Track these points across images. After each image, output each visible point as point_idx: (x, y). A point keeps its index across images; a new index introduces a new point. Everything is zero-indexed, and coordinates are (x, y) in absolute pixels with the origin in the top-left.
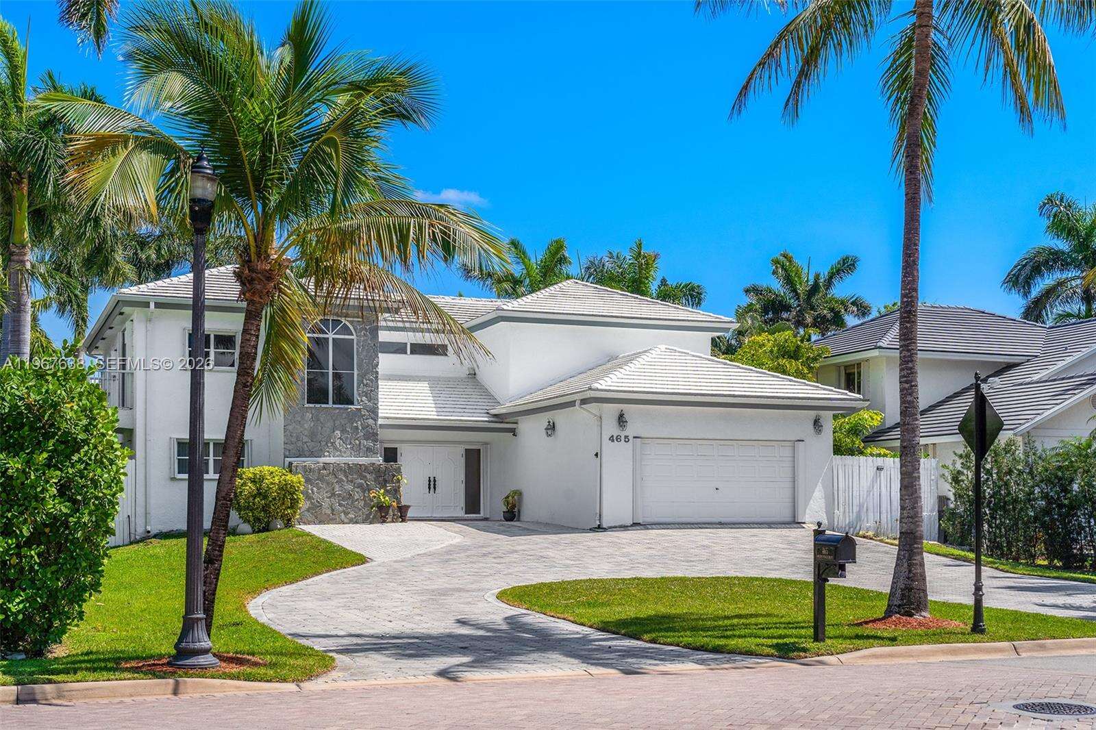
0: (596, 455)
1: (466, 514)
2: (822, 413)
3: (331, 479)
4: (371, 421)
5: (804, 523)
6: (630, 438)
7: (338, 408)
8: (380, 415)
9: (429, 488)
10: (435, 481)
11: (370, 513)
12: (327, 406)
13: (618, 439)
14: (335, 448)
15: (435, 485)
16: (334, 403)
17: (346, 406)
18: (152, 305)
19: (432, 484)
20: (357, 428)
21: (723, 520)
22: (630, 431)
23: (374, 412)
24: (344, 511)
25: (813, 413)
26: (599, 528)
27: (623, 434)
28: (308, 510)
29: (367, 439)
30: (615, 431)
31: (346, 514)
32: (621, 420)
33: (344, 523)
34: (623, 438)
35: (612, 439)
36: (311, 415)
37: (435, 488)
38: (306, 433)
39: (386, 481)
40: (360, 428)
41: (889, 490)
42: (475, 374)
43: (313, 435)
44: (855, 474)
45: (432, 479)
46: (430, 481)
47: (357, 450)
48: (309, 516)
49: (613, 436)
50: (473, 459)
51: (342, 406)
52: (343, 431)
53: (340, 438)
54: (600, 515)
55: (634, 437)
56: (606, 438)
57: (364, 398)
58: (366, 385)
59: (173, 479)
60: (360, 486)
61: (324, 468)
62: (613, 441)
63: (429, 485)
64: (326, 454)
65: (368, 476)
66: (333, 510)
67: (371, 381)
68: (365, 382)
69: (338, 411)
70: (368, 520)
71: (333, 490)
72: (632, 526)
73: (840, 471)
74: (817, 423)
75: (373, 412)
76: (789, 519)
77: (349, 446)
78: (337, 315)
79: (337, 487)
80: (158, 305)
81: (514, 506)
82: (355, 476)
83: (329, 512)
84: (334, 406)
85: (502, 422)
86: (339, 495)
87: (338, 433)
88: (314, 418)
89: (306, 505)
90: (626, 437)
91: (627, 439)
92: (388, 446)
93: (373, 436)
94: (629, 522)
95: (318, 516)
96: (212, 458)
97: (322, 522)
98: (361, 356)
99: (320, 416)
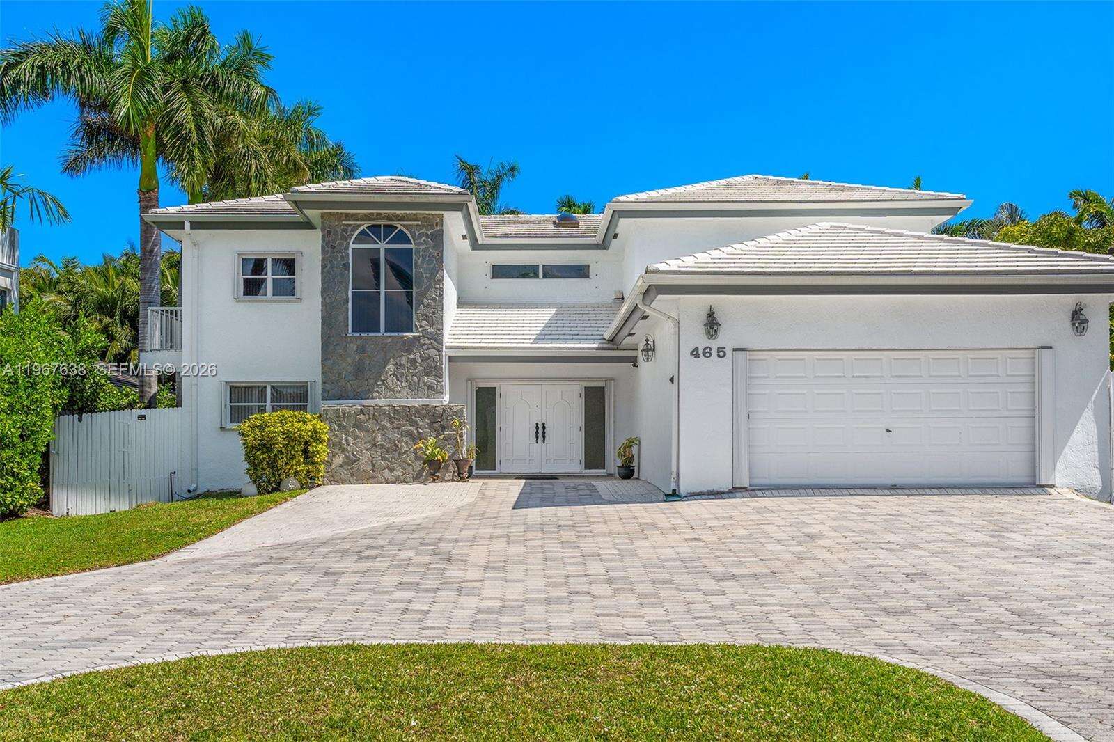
0: (672, 380)
1: (586, 468)
3: (370, 425)
4: (433, 352)
5: (1053, 486)
6: (729, 351)
7: (390, 336)
8: (445, 344)
9: (537, 437)
10: (544, 428)
11: (423, 469)
12: (377, 334)
13: (707, 352)
14: (387, 387)
15: (544, 433)
16: (386, 331)
17: (400, 334)
18: (187, 225)
19: (541, 432)
20: (414, 361)
21: (898, 482)
22: (725, 339)
23: (437, 338)
24: (388, 467)
25: (1070, 299)
26: (674, 495)
27: (714, 344)
28: (344, 465)
29: (426, 374)
30: (702, 342)
31: (392, 470)
32: (712, 323)
33: (387, 482)
34: (714, 352)
35: (695, 353)
36: (356, 346)
37: (544, 437)
38: (350, 369)
39: (444, 428)
40: (419, 361)
42: (623, 298)
43: (358, 371)
45: (540, 426)
46: (537, 428)
47: (415, 388)
48: (344, 473)
49: (697, 349)
50: (595, 400)
51: (396, 334)
52: (399, 366)
53: (394, 374)
54: (678, 474)
55: (734, 350)
56: (686, 350)
57: (424, 323)
58: (428, 306)
59: (222, 429)
60: (410, 434)
61: (362, 412)
62: (697, 356)
63: (537, 432)
64: (376, 394)
65: (420, 422)
66: (373, 465)
67: (434, 300)
68: (426, 302)
69: (390, 340)
70: (417, 479)
71: (374, 439)
72: (730, 492)
74: (1078, 318)
75: (436, 340)
76: (1024, 479)
77: (404, 384)
78: (389, 218)
79: (379, 437)
80: (195, 225)
81: (631, 458)
82: (403, 422)
83: (369, 468)
84: (385, 334)
85: (617, 349)
86: (382, 447)
87: (391, 368)
88: (362, 350)
89: (339, 459)
90: (720, 349)
91: (721, 352)
92: (482, 385)
93: (436, 371)
94: (726, 486)
95: (356, 474)
96: (268, 404)
97: (360, 481)
98: (418, 269)
99: (370, 347)
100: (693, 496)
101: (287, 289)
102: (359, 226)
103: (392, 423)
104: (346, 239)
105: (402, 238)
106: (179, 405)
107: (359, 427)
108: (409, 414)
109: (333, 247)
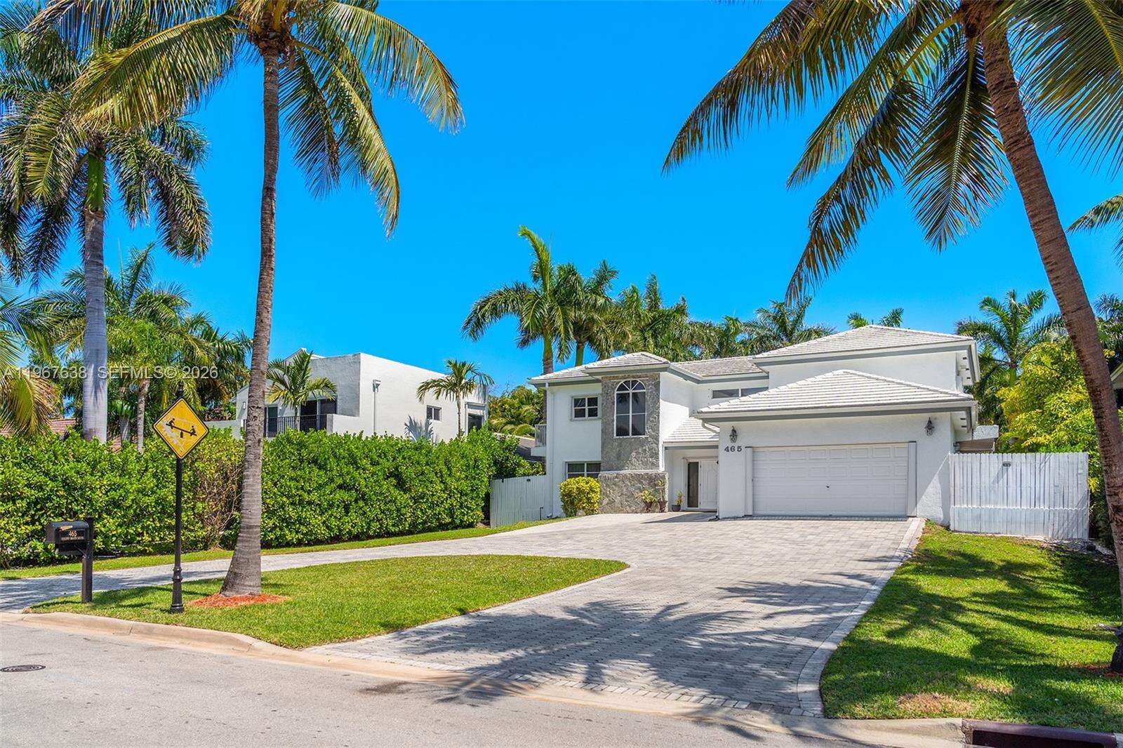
0: (718, 462)
2: (938, 414)
3: (620, 484)
4: (655, 445)
5: (915, 516)
6: (743, 448)
7: (634, 438)
8: (660, 440)
11: (645, 506)
12: (627, 437)
13: (733, 449)
14: (632, 464)
16: (633, 435)
17: (639, 436)
18: (547, 385)
20: (645, 450)
21: (834, 513)
22: (741, 442)
23: (657, 438)
24: (628, 505)
25: (926, 416)
26: (716, 518)
27: (736, 445)
28: (608, 504)
29: (652, 457)
30: (730, 444)
31: (630, 507)
32: (734, 434)
33: (628, 513)
34: (736, 448)
35: (727, 449)
36: (618, 443)
38: (615, 455)
39: (655, 485)
40: (648, 450)
41: (1019, 484)
43: (619, 456)
44: (974, 470)
47: (645, 464)
48: (608, 508)
49: (728, 447)
51: (637, 436)
52: (638, 453)
53: (635, 457)
54: (719, 508)
55: (745, 447)
56: (722, 449)
57: (650, 430)
58: (653, 421)
61: (616, 477)
62: (728, 451)
64: (625, 468)
65: (644, 482)
66: (622, 504)
67: (655, 418)
68: (651, 419)
69: (633, 440)
71: (622, 491)
72: (743, 517)
73: (957, 469)
74: (930, 426)
76: (902, 513)
77: (640, 462)
78: (634, 377)
79: (624, 490)
82: (636, 482)
83: (619, 506)
84: (631, 437)
86: (626, 495)
87: (634, 454)
88: (620, 445)
89: (606, 501)
90: (739, 447)
91: (739, 449)
92: (691, 461)
93: (656, 455)
94: (741, 514)
95: (613, 508)
96: (585, 473)
97: (615, 512)
98: (649, 402)
99: (624, 444)
100: (724, 519)
101: (593, 413)
102: (619, 382)
103: (631, 483)
104: (613, 389)
105: (641, 387)
106: (545, 474)
107: (615, 485)
108: (639, 478)
109: (607, 394)
